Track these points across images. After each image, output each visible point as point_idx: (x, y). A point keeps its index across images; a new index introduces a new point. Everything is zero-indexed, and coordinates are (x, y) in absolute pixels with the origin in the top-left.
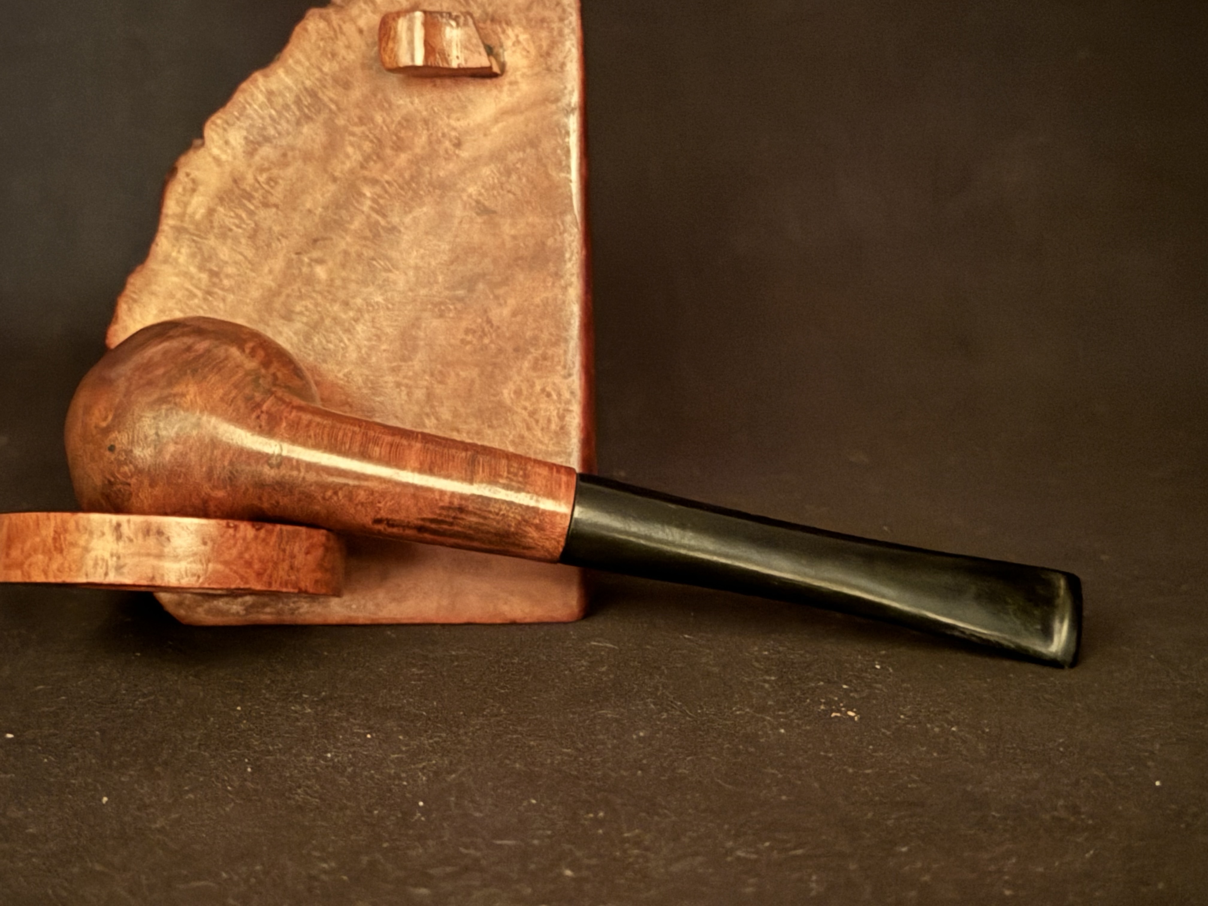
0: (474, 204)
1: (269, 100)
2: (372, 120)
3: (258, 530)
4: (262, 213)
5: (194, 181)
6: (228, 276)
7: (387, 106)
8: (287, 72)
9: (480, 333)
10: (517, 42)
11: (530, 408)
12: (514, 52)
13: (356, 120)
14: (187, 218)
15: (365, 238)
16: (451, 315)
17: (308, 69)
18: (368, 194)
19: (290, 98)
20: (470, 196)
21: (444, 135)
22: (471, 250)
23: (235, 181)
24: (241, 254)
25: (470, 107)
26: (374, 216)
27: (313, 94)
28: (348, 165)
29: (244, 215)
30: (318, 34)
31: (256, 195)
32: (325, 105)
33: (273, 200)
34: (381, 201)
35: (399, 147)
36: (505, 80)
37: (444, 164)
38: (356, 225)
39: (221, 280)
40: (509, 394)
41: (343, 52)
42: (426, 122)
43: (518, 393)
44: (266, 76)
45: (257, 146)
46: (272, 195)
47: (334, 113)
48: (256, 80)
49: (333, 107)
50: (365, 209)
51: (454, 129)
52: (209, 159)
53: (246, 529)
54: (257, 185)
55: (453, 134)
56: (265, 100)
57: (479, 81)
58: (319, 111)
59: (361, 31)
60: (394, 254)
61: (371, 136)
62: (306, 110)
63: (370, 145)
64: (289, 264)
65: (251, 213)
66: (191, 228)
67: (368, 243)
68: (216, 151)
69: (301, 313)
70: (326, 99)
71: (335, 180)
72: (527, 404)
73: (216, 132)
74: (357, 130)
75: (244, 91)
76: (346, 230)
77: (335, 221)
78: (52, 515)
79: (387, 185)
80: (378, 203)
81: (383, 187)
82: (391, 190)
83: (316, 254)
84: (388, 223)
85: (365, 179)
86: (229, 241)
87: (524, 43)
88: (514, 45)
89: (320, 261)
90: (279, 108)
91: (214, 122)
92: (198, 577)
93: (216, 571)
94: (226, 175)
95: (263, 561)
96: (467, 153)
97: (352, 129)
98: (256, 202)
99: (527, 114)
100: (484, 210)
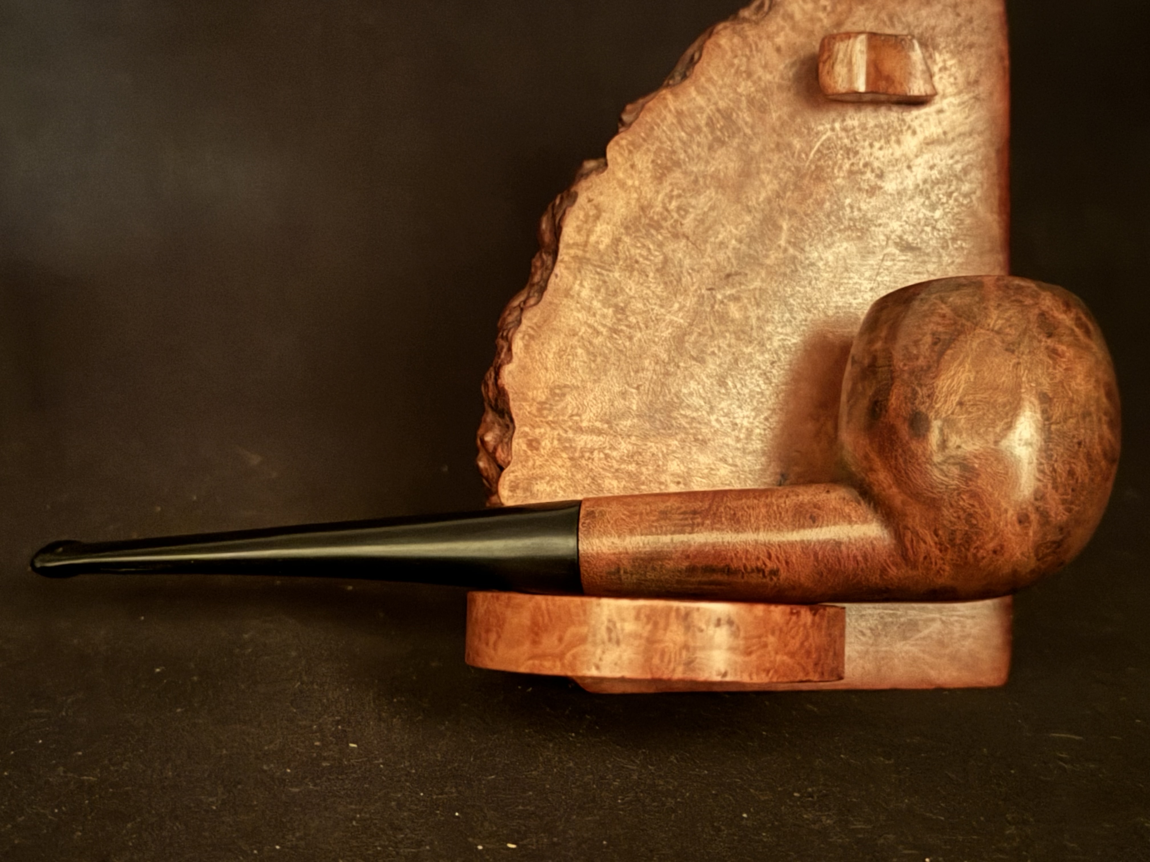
0: (897, 240)
1: (680, 122)
2: (790, 146)
4: (672, 245)
5: (597, 207)
6: (634, 313)
7: (806, 132)
8: (699, 92)
10: (944, 68)
12: (942, 77)
13: (772, 146)
14: (589, 248)
17: (721, 89)
18: (785, 227)
19: (702, 120)
20: (893, 232)
21: (866, 165)
23: (643, 209)
24: (649, 288)
26: (791, 251)
27: (726, 116)
28: (764, 194)
29: (652, 247)
30: (732, 50)
31: (664, 224)
32: (739, 129)
33: (682, 230)
34: (799, 234)
35: (818, 177)
37: (866, 197)
38: (771, 260)
39: (627, 317)
41: (760, 72)
42: (847, 150)
44: (676, 95)
45: (666, 172)
46: (682, 224)
47: (749, 138)
48: (665, 99)
49: (748, 131)
50: (782, 243)
51: (877, 159)
52: (614, 183)
53: (806, 615)
54: (666, 213)
55: (876, 164)
56: (675, 121)
58: (732, 136)
59: (779, 50)
61: (788, 164)
62: (719, 133)
63: (787, 173)
64: (701, 300)
65: (660, 245)
66: (595, 258)
68: (620, 175)
70: (741, 123)
71: (749, 210)
73: (620, 153)
74: (773, 156)
75: (650, 110)
76: (761, 265)
77: (750, 256)
79: (805, 218)
80: (795, 237)
81: (801, 220)
82: (809, 223)
83: (730, 290)
84: (806, 258)
85: (782, 210)
86: (636, 273)
87: (952, 70)
88: (940, 70)
89: (734, 299)
90: (688, 130)
91: (617, 143)
92: (768, 671)
93: (783, 663)
94: (633, 202)
95: (818, 649)
96: (891, 185)
97: (767, 155)
98: (664, 232)
99: (954, 145)
100: (907, 248)
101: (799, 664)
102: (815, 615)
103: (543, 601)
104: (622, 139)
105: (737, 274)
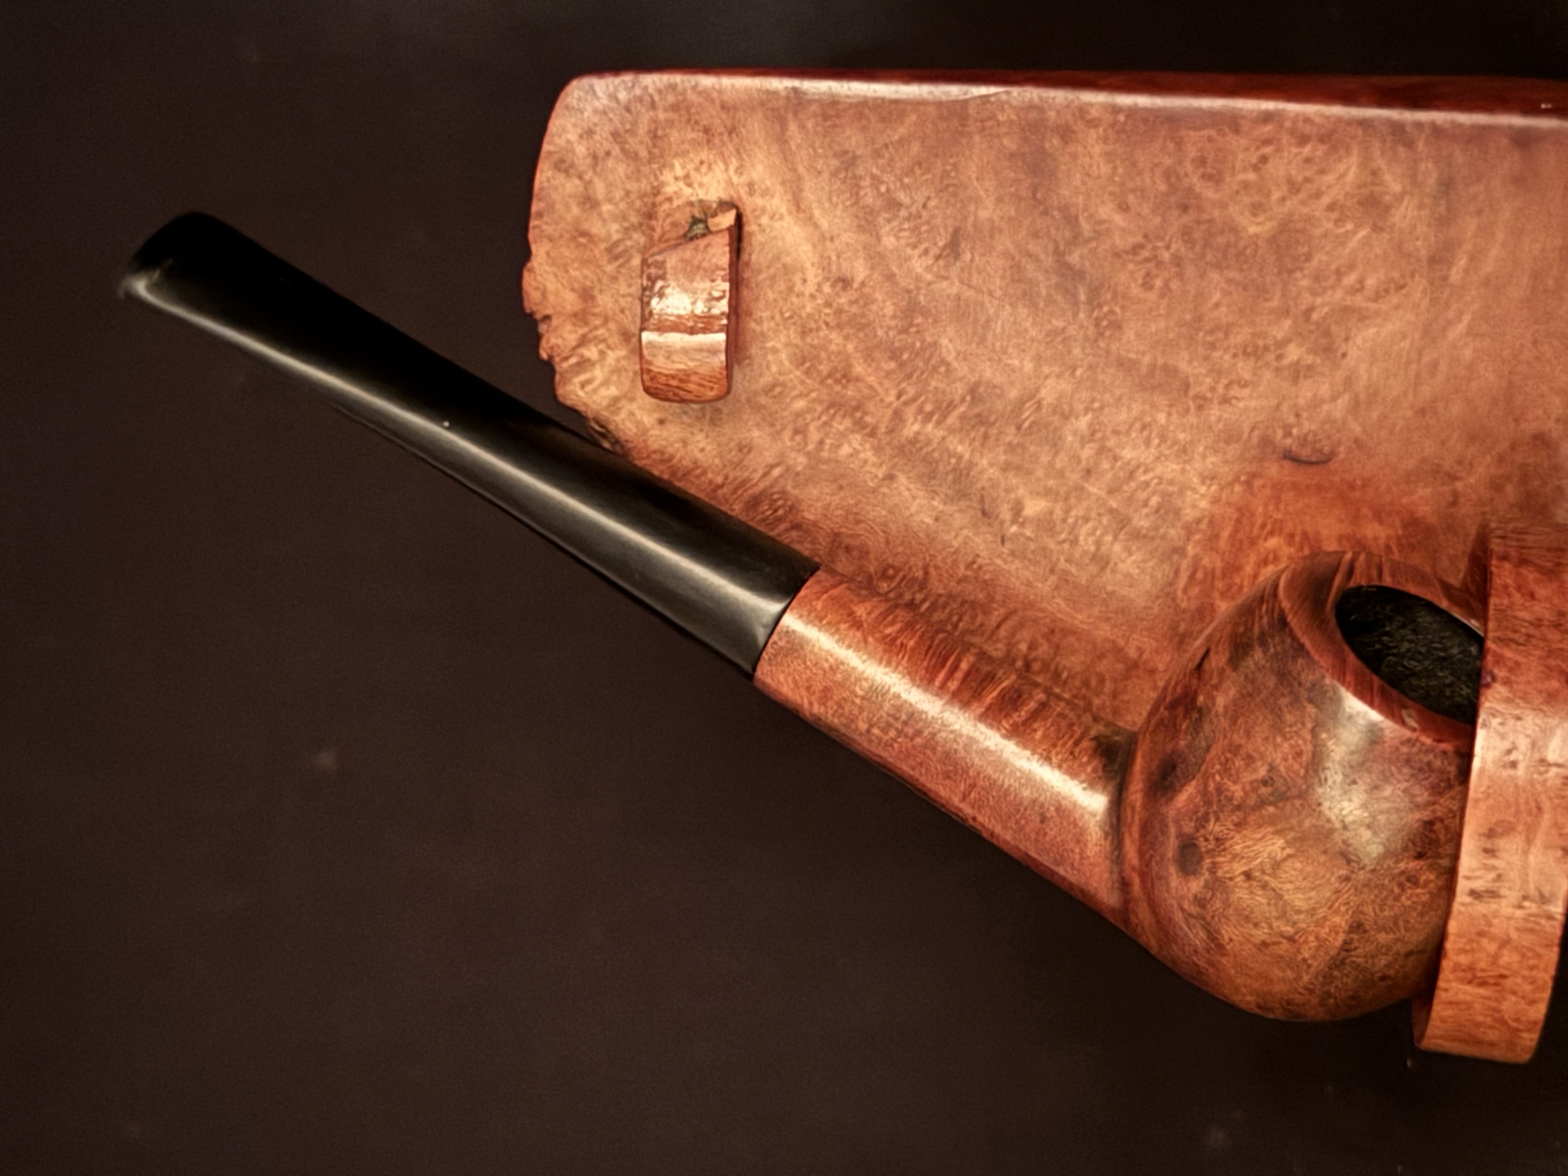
0: (941, 263)
2: (798, 415)
3: (1494, 679)
4: (937, 589)
6: (1032, 647)
7: (779, 390)
9: (1151, 265)
10: (686, 179)
11: (1285, 189)
12: (701, 185)
13: (798, 438)
15: (986, 437)
18: (916, 427)
20: (928, 269)
21: (828, 304)
22: (1016, 274)
24: (998, 625)
25: (787, 260)
26: (952, 419)
27: (754, 501)
28: (869, 454)
29: (939, 617)
31: (907, 597)
32: (774, 484)
33: (917, 572)
34: (928, 408)
35: (844, 375)
36: (749, 204)
37: (874, 307)
38: (963, 450)
40: (1257, 224)
42: (806, 331)
43: (1256, 209)
46: (908, 573)
47: (787, 471)
49: (777, 472)
50: (940, 433)
51: (819, 286)
54: (893, 594)
55: (827, 289)
57: (745, 244)
59: (661, 422)
60: (1013, 394)
61: (824, 418)
63: (838, 418)
64: (1020, 555)
65: (937, 607)
67: (993, 433)
69: (1098, 543)
70: (765, 483)
71: (890, 477)
72: (1276, 196)
74: (814, 436)
76: (971, 465)
77: (957, 481)
78: (1441, 984)
80: (932, 414)
81: (906, 403)
82: (911, 392)
83: (1006, 514)
84: (963, 400)
85: (891, 431)
87: (689, 168)
88: (690, 185)
89: (1017, 509)
95: (1546, 674)
96: (860, 271)
97: (811, 447)
98: (919, 597)
99: (801, 170)
100: (953, 248)
105: (982, 501)
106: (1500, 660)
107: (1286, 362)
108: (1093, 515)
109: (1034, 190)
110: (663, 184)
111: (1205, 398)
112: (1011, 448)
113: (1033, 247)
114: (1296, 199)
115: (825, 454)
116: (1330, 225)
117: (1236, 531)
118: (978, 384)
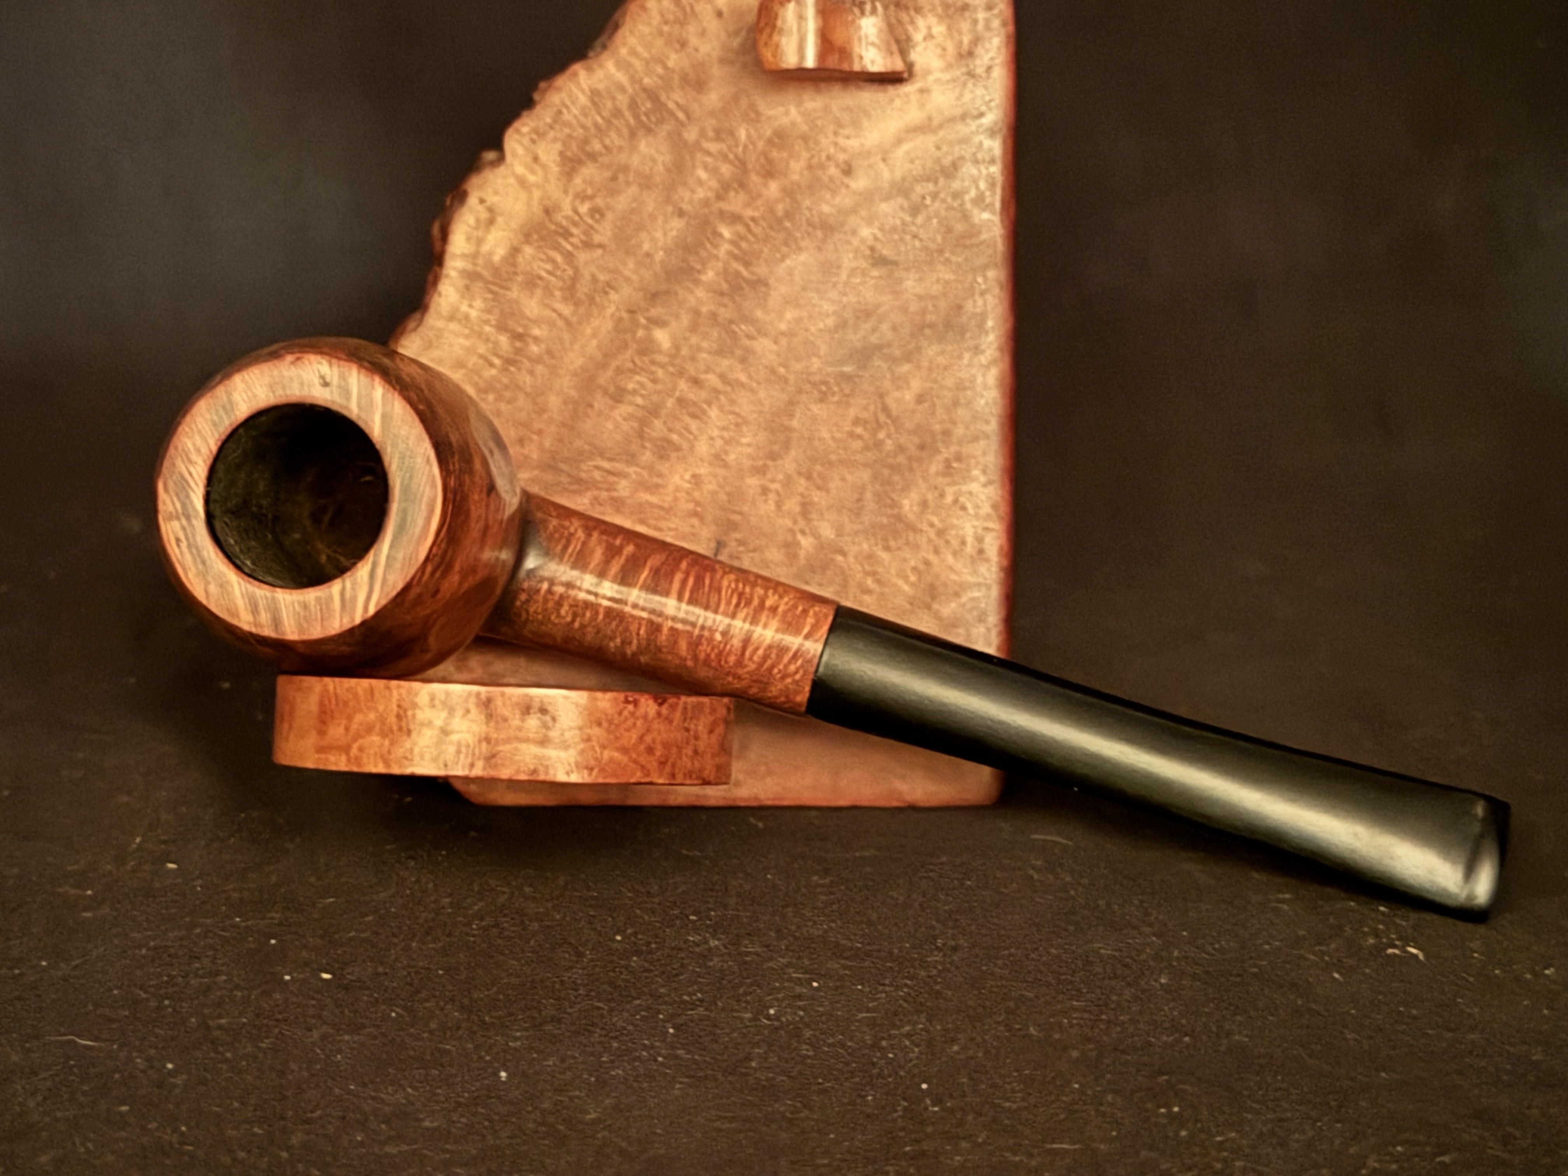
0: (868, 252)
1: (594, 103)
2: (732, 133)
4: (583, 257)
5: (491, 210)
6: (536, 340)
7: (753, 117)
8: (618, 65)
9: (873, 424)
10: (929, 37)
11: (939, 525)
12: (926, 49)
13: (711, 134)
14: (481, 260)
15: (722, 294)
16: (836, 399)
17: (647, 62)
18: (726, 235)
19: (623, 101)
20: (863, 241)
21: (829, 158)
22: (865, 313)
23: (547, 211)
24: (554, 310)
25: (865, 123)
26: (735, 264)
27: (652, 95)
28: (701, 194)
29: (559, 259)
30: (662, 15)
31: (575, 231)
32: (670, 112)
33: (597, 239)
34: (744, 245)
35: (769, 172)
36: (913, 86)
37: (828, 196)
38: (709, 275)
39: (527, 344)
40: (911, 506)
41: (695, 41)
42: (805, 138)
43: (924, 504)
44: (589, 69)
45: (577, 166)
46: (596, 231)
47: (682, 124)
48: (575, 75)
49: (681, 115)
50: (723, 254)
51: (844, 150)
52: (512, 181)
53: (648, 705)
54: (577, 218)
55: (841, 157)
56: (589, 104)
57: (875, 87)
58: (661, 121)
59: (719, 14)
60: (759, 314)
61: (731, 156)
62: (644, 118)
63: (730, 167)
64: (619, 327)
65: (569, 257)
66: (486, 274)
67: (726, 300)
68: (520, 170)
69: (634, 392)
70: (671, 105)
71: (681, 213)
72: (935, 520)
73: (521, 144)
74: (713, 147)
75: (559, 90)
76: (697, 282)
77: (682, 270)
78: (394, 683)
79: (752, 224)
80: (739, 247)
81: (747, 226)
82: (757, 230)
83: (654, 312)
84: (753, 274)
85: (722, 214)
86: (539, 292)
87: (940, 39)
88: (925, 39)
89: (660, 323)
90: (606, 114)
91: (518, 131)
92: (591, 769)
93: (611, 760)
94: (535, 203)
95: (666, 745)
96: (860, 183)
97: (706, 145)
98: (574, 240)
99: (941, 133)
100: (879, 261)
101: (636, 762)
102: (660, 704)
103: (330, 683)
104: (524, 125)
105: (667, 292)
106: (673, 707)
107: (799, 537)
108: (659, 387)
109: (931, 326)
110: (925, 17)
111: (764, 474)
112: (714, 315)
113: (885, 327)
114: (932, 534)
115: (699, 155)
116: (913, 563)
117: (653, 506)
118: (766, 285)
